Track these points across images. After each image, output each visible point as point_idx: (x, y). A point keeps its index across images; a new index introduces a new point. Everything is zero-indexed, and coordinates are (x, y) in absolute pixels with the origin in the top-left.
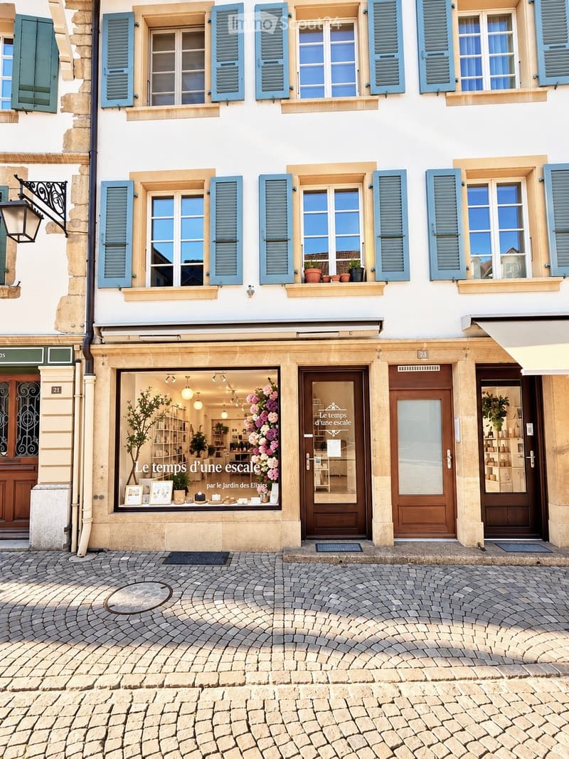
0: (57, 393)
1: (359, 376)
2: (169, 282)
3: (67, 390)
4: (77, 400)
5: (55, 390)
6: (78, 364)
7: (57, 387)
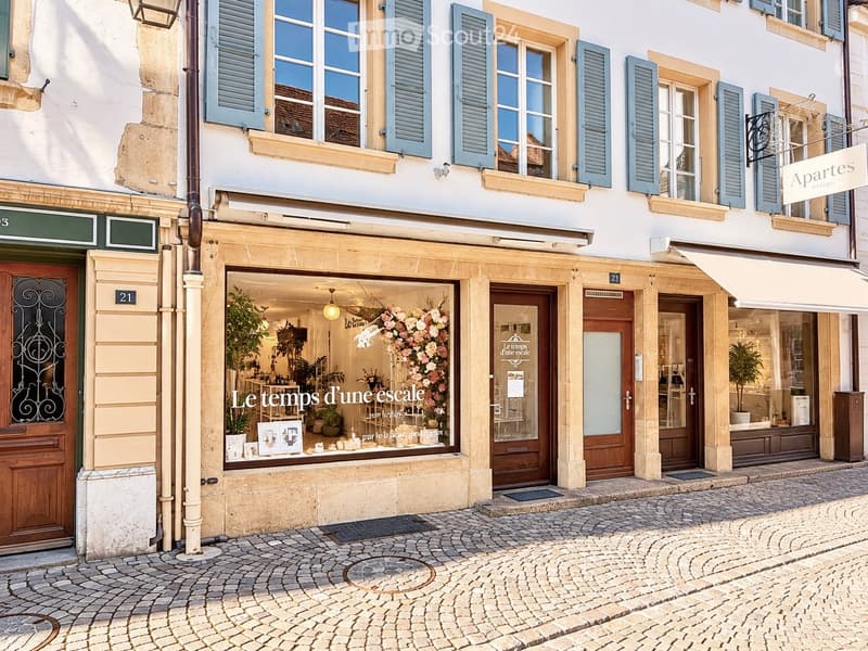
0: (127, 303)
1: (547, 299)
2: (307, 133)
3: (147, 299)
4: (167, 317)
5: (126, 297)
6: (167, 253)
7: (127, 292)
